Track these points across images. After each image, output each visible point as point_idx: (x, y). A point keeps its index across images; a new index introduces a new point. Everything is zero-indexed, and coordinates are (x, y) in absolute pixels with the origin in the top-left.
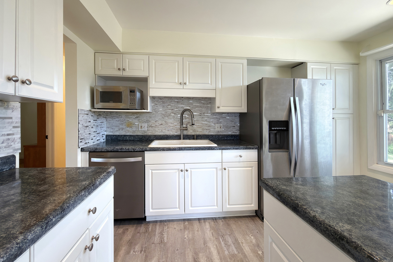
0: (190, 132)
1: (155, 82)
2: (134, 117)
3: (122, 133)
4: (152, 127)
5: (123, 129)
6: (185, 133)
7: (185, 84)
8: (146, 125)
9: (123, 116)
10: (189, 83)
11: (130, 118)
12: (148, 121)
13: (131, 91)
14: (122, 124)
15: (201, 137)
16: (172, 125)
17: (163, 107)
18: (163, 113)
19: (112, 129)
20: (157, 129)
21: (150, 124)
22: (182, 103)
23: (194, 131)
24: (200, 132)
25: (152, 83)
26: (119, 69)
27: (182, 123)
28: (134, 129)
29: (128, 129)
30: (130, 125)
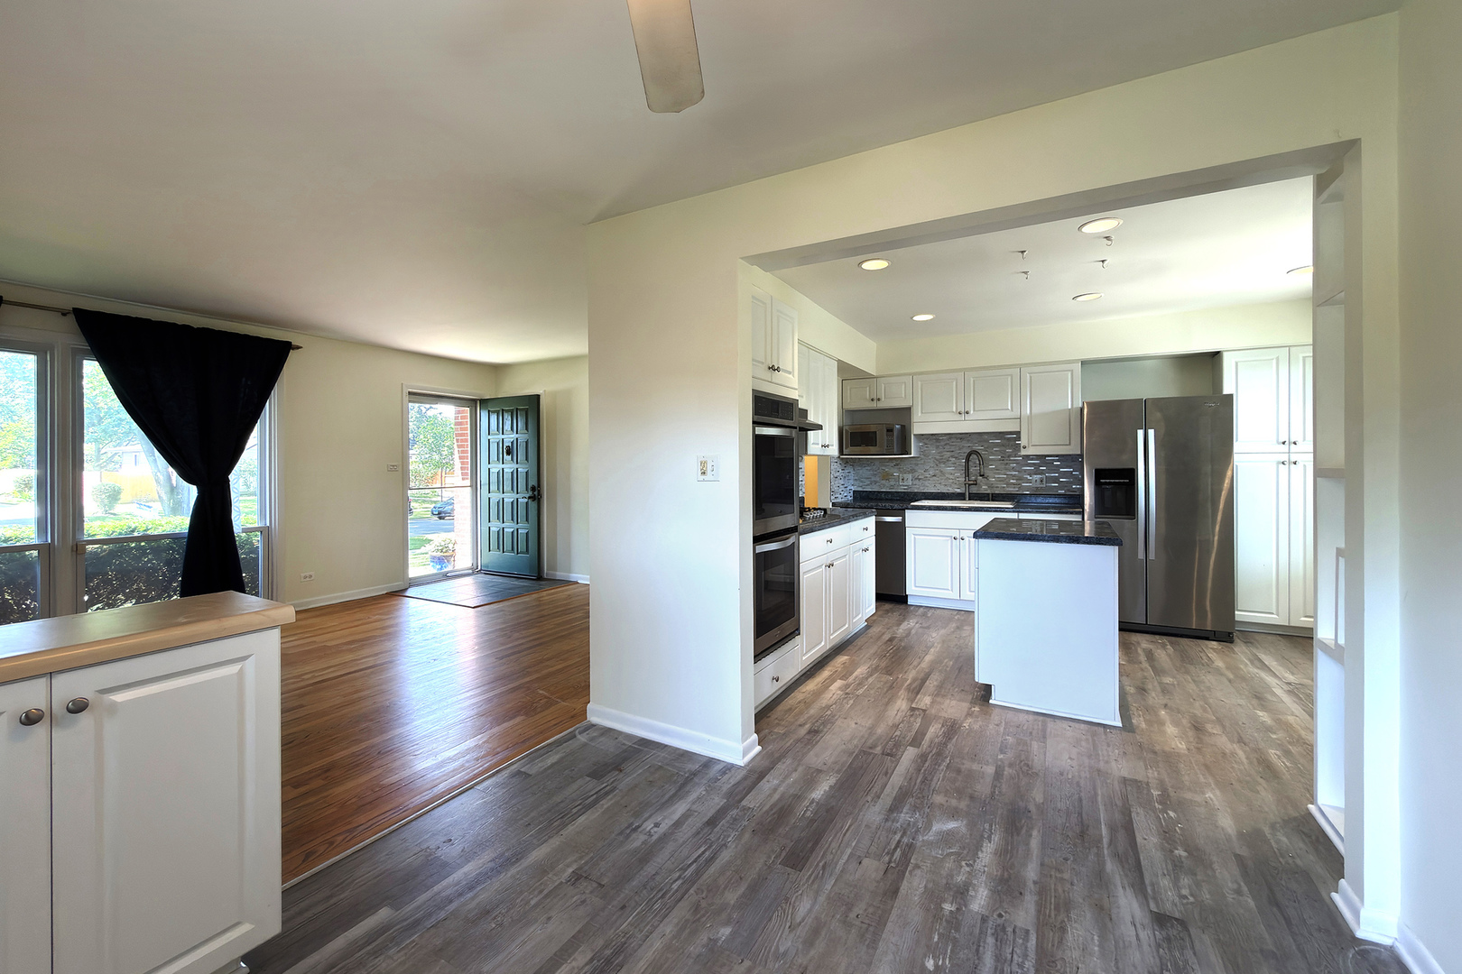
0: (984, 489)
1: (922, 413)
2: (893, 464)
3: (875, 488)
4: (919, 479)
5: (876, 482)
6: (974, 490)
7: (967, 413)
8: (910, 476)
9: (877, 463)
10: (974, 411)
11: (886, 466)
12: (913, 471)
13: (888, 431)
14: (875, 475)
15: (1004, 498)
16: (951, 477)
17: (937, 447)
18: (937, 457)
19: (862, 482)
20: (926, 483)
21: (916, 474)
22: (968, 441)
23: (991, 486)
24: (1002, 488)
25: (917, 416)
26: (872, 400)
27: (967, 473)
28: (892, 483)
29: (884, 482)
30: (887, 477)
